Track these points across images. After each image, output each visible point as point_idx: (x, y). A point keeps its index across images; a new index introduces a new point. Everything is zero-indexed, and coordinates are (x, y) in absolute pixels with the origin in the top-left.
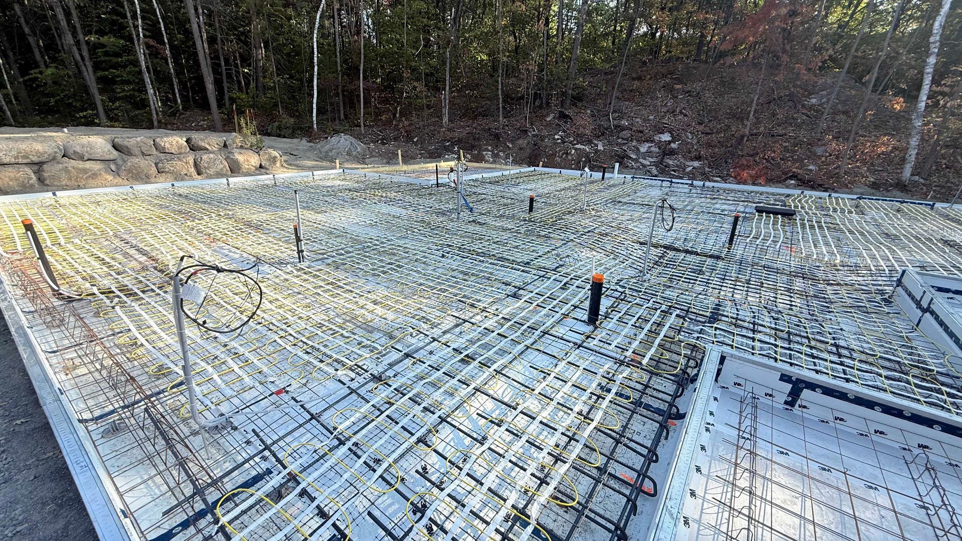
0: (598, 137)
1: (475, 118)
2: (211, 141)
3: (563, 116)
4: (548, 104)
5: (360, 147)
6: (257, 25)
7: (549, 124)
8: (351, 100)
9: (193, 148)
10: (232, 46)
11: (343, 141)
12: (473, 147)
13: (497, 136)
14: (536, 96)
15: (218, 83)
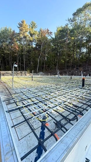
0: (84, 72)
1: (62, 70)
2: (24, 72)
3: (77, 69)
4: (74, 67)
5: (43, 74)
6: (32, 60)
7: (75, 70)
8: (43, 68)
9: (21, 73)
10: (28, 62)
11: (41, 73)
12: (61, 74)
13: (65, 72)
14: (72, 66)
15: (26, 66)
